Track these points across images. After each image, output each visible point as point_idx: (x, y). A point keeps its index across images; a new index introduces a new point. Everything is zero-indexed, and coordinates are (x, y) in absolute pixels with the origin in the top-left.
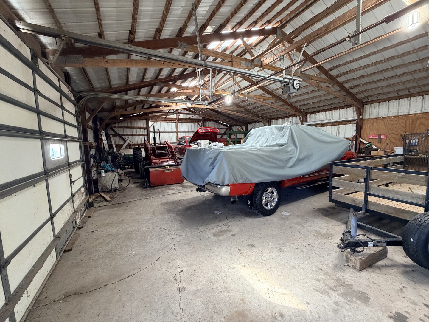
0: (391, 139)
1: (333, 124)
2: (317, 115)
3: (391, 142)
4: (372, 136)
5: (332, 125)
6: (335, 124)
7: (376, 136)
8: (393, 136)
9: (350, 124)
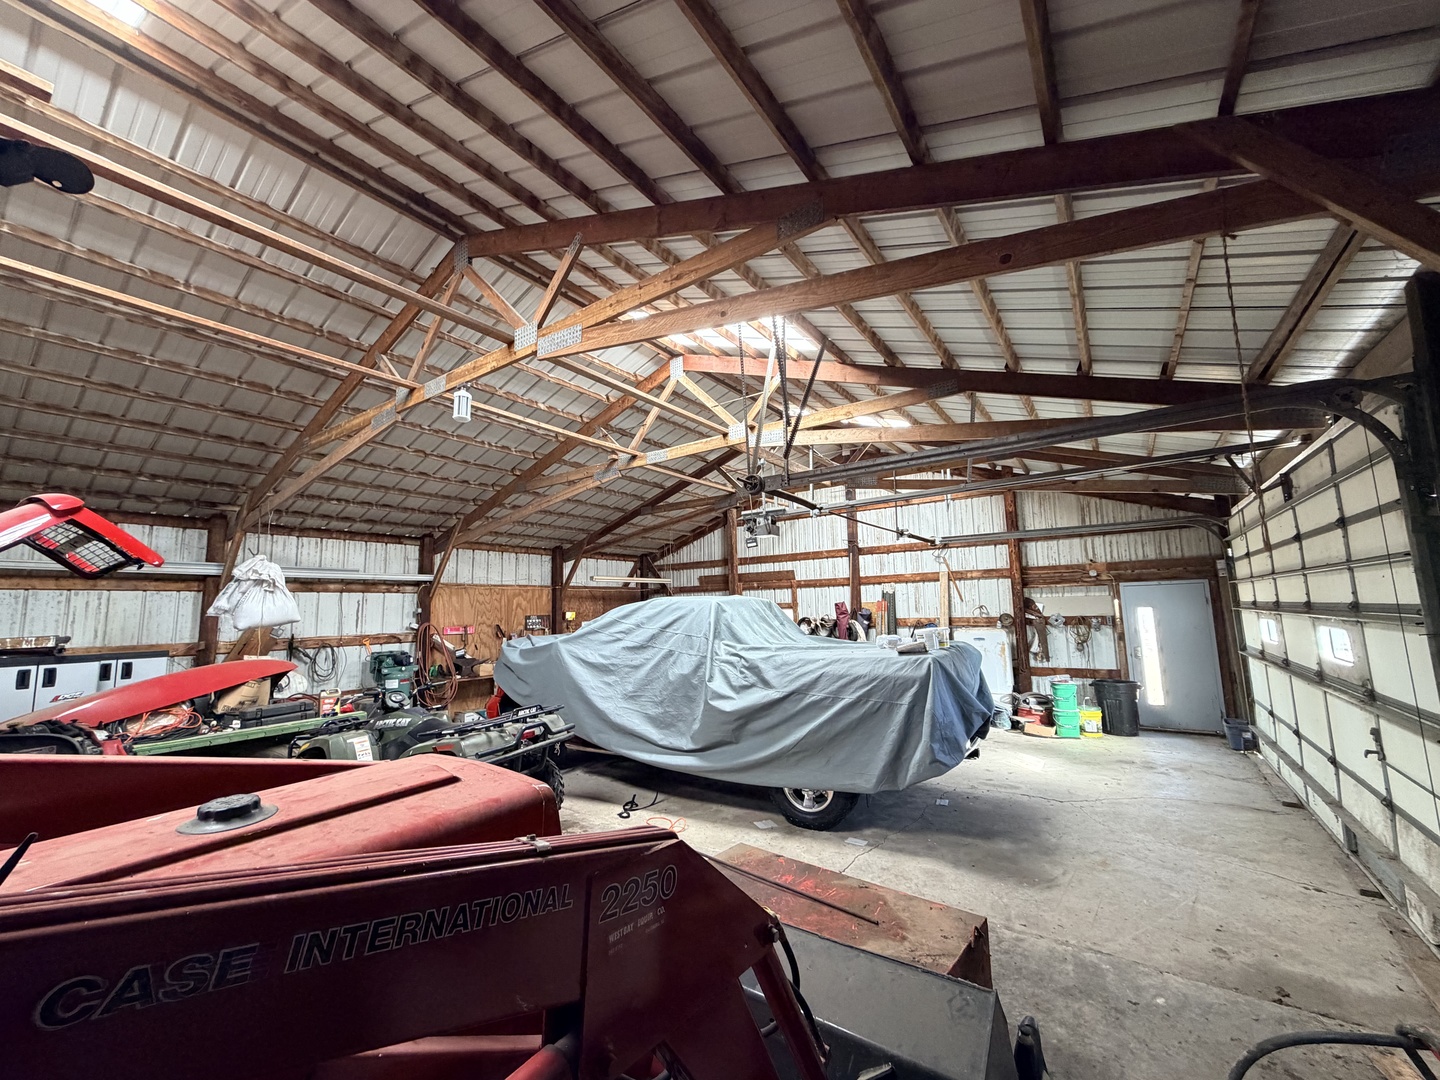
0: (482, 634)
1: (347, 585)
2: (281, 543)
3: (483, 643)
4: (451, 630)
5: (341, 592)
6: (354, 587)
7: (458, 630)
8: (484, 627)
9: (398, 592)
